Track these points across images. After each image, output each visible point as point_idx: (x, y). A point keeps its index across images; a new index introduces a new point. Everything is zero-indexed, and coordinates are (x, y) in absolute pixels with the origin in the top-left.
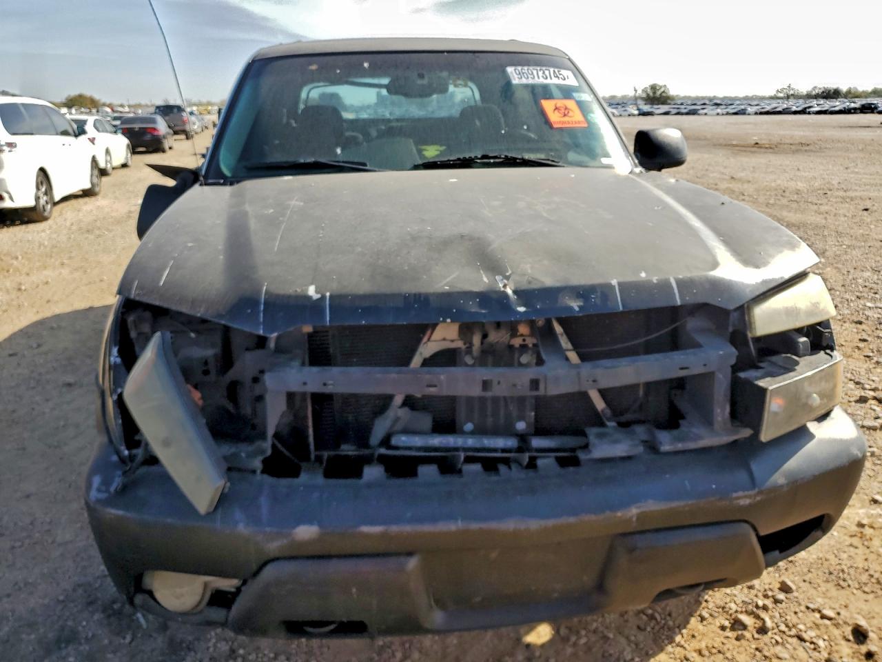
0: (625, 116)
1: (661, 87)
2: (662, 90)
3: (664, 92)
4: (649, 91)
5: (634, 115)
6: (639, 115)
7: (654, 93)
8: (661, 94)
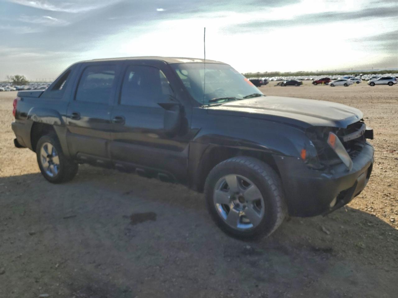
0: (8, 91)
1: (21, 77)
2: (22, 78)
3: (23, 79)
4: (15, 79)
5: (13, 90)
6: (16, 90)
7: (18, 80)
8: (22, 80)
